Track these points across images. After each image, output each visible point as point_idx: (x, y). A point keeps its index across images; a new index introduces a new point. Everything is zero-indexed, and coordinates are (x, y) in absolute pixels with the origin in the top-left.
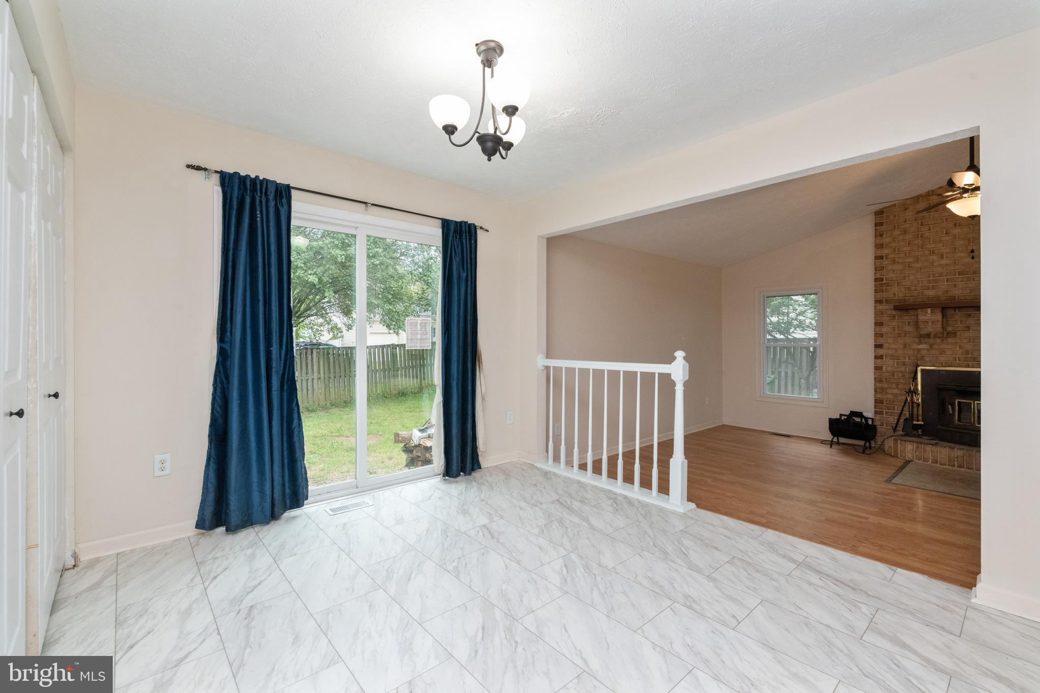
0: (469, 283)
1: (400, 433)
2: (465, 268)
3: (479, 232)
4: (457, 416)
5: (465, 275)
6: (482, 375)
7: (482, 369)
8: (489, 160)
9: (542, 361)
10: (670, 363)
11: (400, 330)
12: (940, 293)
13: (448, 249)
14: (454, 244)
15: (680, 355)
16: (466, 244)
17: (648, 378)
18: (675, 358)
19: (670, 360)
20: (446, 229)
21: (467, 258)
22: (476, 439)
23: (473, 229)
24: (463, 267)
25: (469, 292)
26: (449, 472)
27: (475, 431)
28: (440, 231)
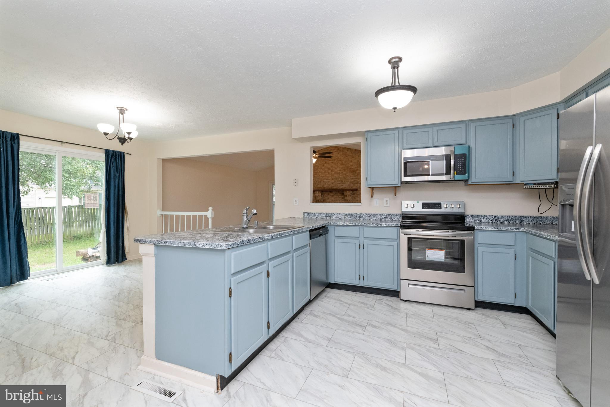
0: (120, 178)
1: (80, 251)
2: (118, 172)
3: (126, 155)
4: (114, 237)
5: (118, 174)
6: (127, 219)
7: (128, 216)
8: (122, 145)
9: (159, 213)
10: (207, 212)
11: (73, 196)
12: (322, 186)
13: (108, 162)
14: (112, 161)
15: (210, 208)
16: (119, 161)
17: (200, 217)
18: (209, 210)
19: (207, 210)
20: (107, 153)
21: (119, 167)
22: (124, 247)
23: (122, 154)
24: (117, 171)
25: (120, 182)
26: (109, 262)
27: (124, 244)
28: (104, 155)
